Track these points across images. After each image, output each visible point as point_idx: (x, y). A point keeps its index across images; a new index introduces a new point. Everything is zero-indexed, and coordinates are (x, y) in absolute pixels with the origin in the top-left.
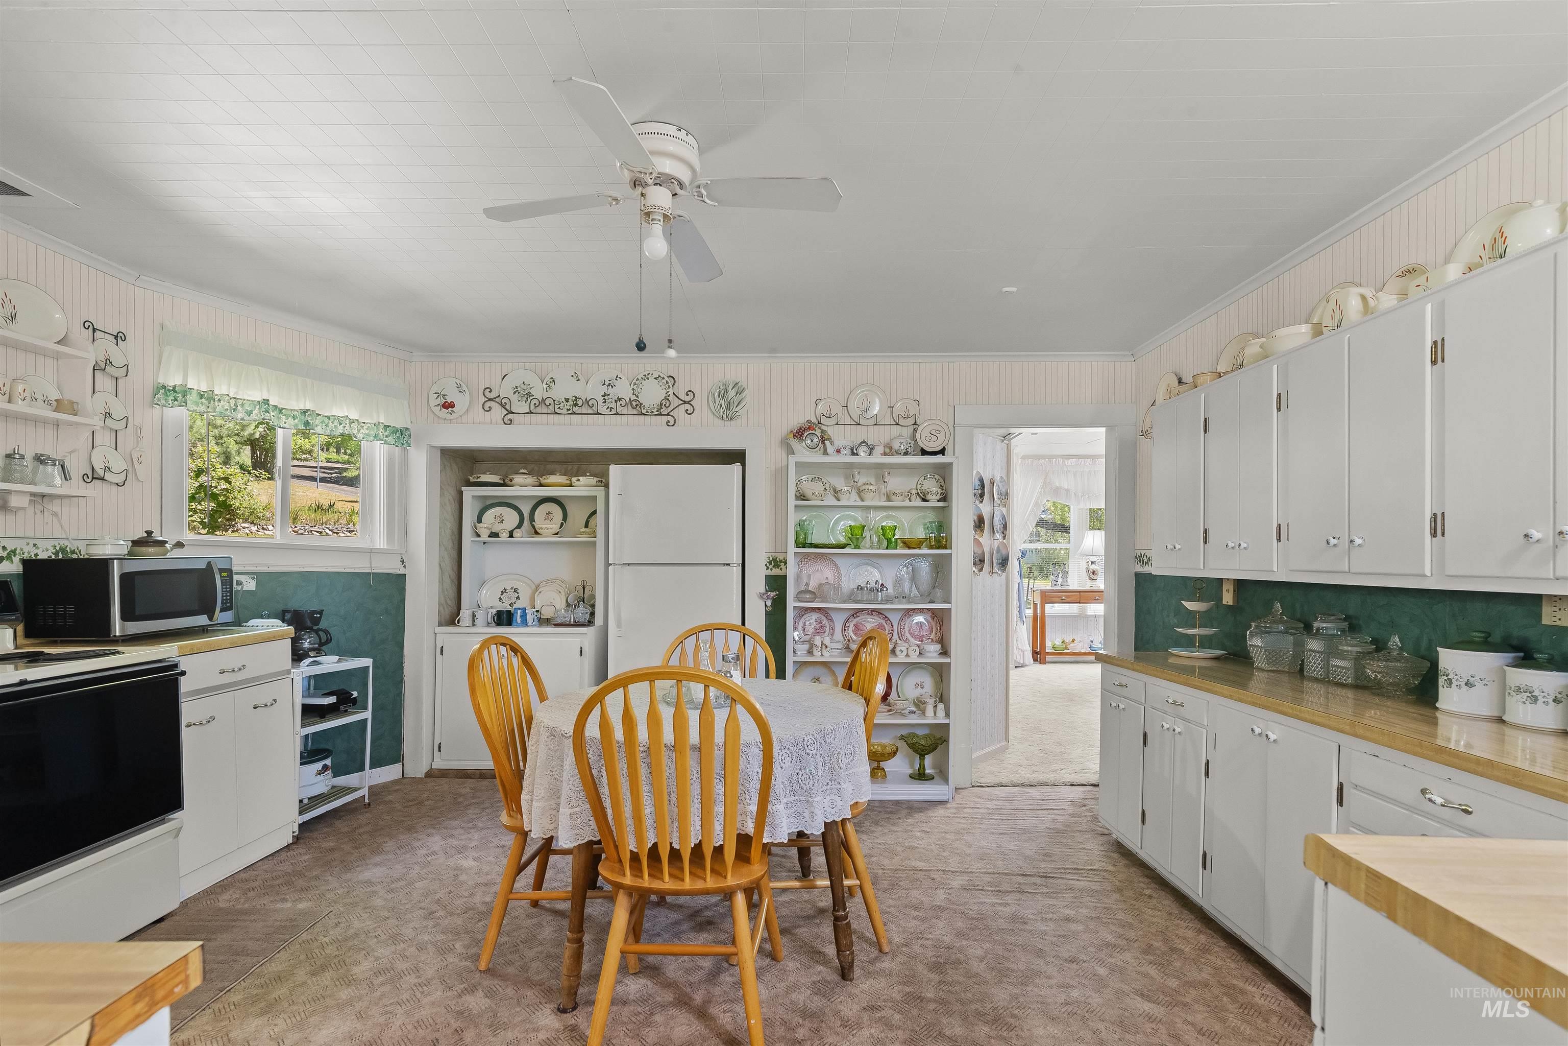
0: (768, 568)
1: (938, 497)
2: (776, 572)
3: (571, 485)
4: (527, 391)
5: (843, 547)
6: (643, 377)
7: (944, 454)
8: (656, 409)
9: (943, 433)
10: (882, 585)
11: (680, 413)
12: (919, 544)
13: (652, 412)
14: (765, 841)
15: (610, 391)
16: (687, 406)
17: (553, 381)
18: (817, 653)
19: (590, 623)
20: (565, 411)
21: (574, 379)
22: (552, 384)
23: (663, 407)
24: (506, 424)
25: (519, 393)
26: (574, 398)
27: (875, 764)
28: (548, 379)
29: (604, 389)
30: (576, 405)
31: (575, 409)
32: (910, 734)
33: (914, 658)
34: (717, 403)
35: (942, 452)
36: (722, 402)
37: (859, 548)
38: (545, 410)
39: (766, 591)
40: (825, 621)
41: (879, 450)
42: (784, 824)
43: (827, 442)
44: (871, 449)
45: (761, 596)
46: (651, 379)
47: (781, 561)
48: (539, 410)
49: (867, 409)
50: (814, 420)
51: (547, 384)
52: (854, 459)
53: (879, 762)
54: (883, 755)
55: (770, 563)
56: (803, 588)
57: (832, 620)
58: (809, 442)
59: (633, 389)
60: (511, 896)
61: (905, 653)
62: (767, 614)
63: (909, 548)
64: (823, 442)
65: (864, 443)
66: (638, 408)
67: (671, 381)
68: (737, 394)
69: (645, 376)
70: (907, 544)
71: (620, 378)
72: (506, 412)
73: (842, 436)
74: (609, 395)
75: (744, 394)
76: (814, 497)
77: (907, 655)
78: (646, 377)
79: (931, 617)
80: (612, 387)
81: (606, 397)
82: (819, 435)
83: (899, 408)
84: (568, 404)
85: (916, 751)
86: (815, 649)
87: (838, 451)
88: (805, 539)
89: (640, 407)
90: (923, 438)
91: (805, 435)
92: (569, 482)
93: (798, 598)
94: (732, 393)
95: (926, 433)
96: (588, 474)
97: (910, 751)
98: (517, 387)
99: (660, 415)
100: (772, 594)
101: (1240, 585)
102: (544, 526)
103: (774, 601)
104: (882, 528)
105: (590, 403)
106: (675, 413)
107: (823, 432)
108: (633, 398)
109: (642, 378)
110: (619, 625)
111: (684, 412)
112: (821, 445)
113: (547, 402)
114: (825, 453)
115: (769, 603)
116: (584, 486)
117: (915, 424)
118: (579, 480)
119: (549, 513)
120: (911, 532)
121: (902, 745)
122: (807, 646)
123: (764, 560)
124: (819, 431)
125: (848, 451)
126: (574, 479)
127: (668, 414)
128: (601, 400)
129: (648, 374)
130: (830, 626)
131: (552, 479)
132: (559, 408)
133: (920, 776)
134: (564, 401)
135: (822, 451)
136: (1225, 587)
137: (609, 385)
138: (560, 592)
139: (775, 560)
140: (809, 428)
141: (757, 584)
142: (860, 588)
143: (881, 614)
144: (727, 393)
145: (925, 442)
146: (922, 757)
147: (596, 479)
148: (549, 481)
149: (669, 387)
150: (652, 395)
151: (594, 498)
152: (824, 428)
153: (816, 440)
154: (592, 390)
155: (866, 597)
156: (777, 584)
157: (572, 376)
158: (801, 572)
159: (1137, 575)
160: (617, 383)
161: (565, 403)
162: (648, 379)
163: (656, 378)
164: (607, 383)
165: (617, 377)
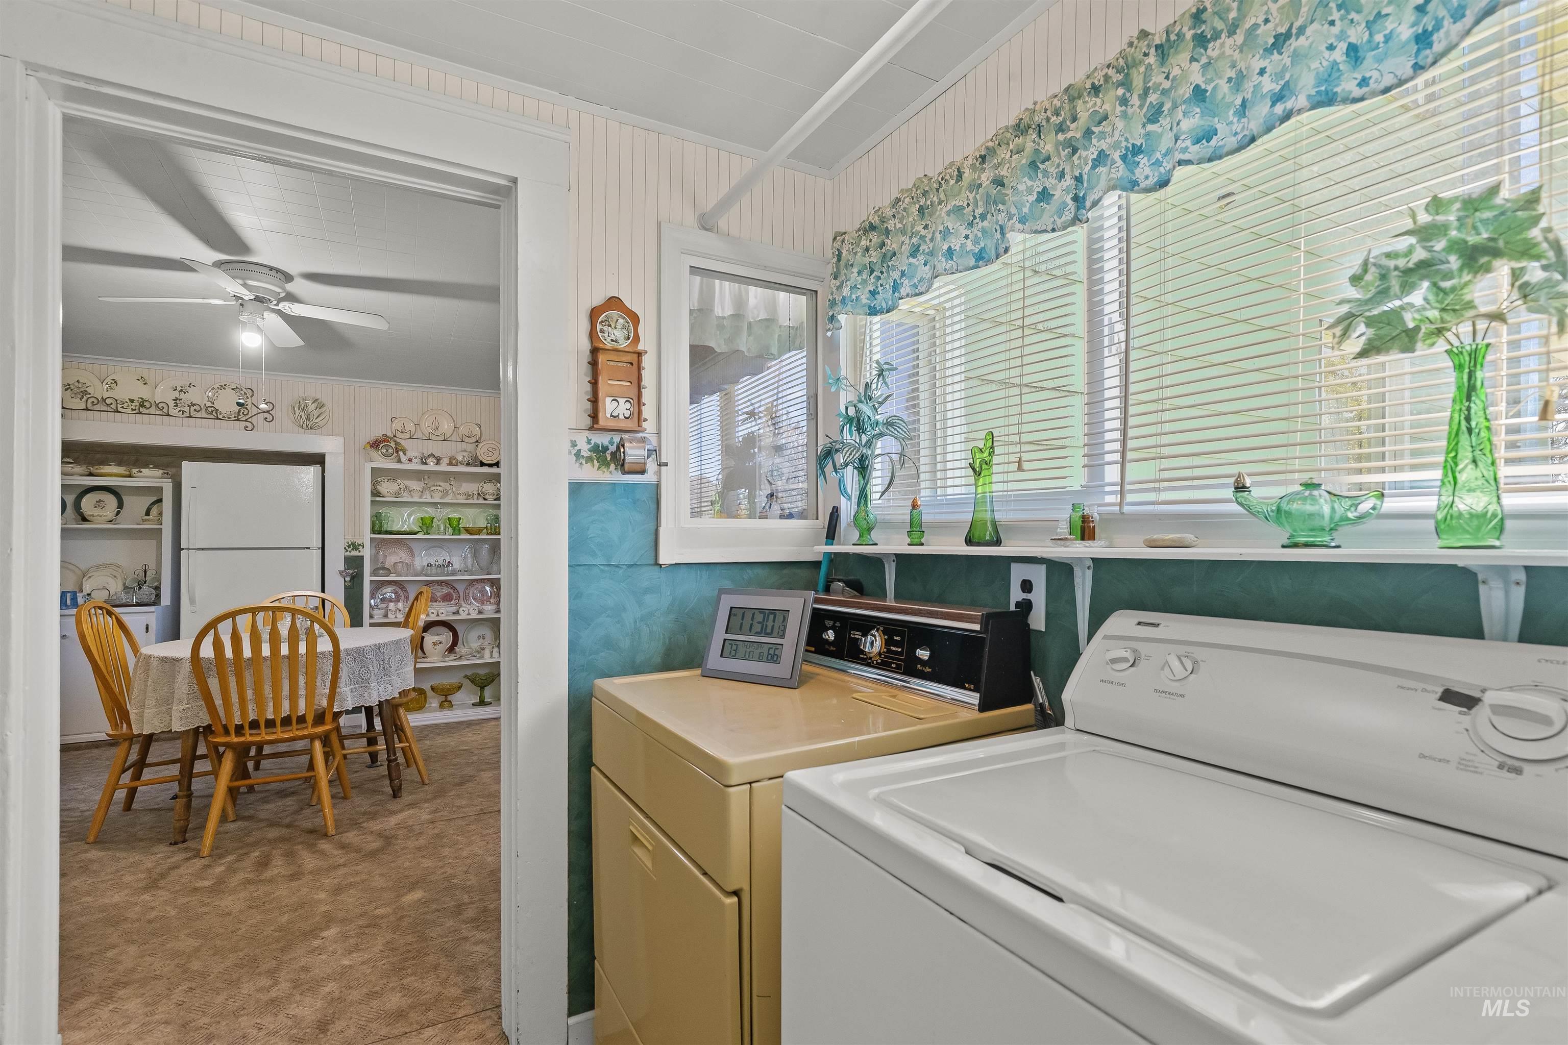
0: (347, 551)
1: (495, 497)
2: (355, 553)
3: (130, 476)
4: (82, 389)
5: (415, 533)
7: (498, 467)
8: (233, 416)
9: (497, 450)
10: (449, 562)
11: (258, 420)
12: (479, 531)
13: (229, 418)
14: (335, 710)
15: (182, 396)
16: (267, 415)
17: (115, 382)
18: (390, 615)
19: (156, 602)
20: (129, 411)
21: (140, 383)
22: (114, 385)
23: (241, 414)
25: (71, 390)
26: (140, 400)
27: (443, 698)
28: (109, 379)
29: (176, 394)
30: (141, 406)
31: (141, 409)
32: (473, 674)
33: (474, 615)
34: (297, 415)
35: (497, 464)
36: (301, 414)
37: (429, 534)
38: (105, 408)
39: (345, 569)
40: (400, 592)
41: (445, 461)
42: (349, 699)
43: (401, 453)
44: (438, 461)
45: (341, 573)
46: (228, 390)
47: (359, 545)
48: (96, 407)
49: (437, 429)
50: (390, 434)
51: (107, 384)
52: (424, 467)
53: (446, 696)
54: (449, 690)
55: (349, 547)
56: (380, 565)
57: (406, 591)
58: (385, 451)
59: (208, 397)
60: (116, 787)
61: (467, 612)
62: (346, 588)
63: (471, 534)
64: (397, 452)
65: (432, 455)
66: (213, 413)
67: (249, 393)
68: (316, 408)
69: (221, 386)
70: (468, 531)
71: (194, 386)
73: (414, 449)
74: (181, 399)
75: (323, 409)
76: (389, 494)
77: (469, 614)
78: (223, 387)
80: (185, 393)
81: (178, 402)
82: (394, 446)
83: (463, 430)
84: (133, 404)
85: (476, 685)
86: (389, 612)
87: (410, 460)
88: (381, 527)
89: (216, 413)
90: (482, 453)
91: (381, 445)
92: (128, 473)
93: (374, 573)
94: (311, 407)
95: (484, 449)
96: (151, 466)
97: (473, 685)
98: (69, 385)
99: (238, 420)
100: (351, 571)
102: (96, 514)
103: (353, 578)
104: (449, 519)
105: (160, 406)
106: (254, 420)
107: (397, 443)
108: (209, 404)
109: (218, 388)
110: (192, 601)
111: (263, 419)
112: (395, 454)
113: (108, 401)
114: (399, 461)
115: (348, 579)
116: (149, 477)
117: (477, 441)
118: (141, 472)
119: (100, 501)
120: (474, 523)
121: (467, 682)
122: (383, 611)
123: (342, 544)
124: (394, 443)
125: (418, 461)
126: (135, 471)
127: (246, 420)
128: (172, 404)
129: (225, 385)
130: (404, 595)
131: (107, 469)
132: (122, 407)
133: (482, 703)
134: (128, 401)
135: (396, 459)
137: (181, 391)
138: (115, 577)
139: (353, 544)
140: (385, 441)
141: (336, 563)
142: (430, 565)
144: (305, 406)
145: (485, 457)
146: (482, 688)
147: (161, 471)
148: (102, 471)
149: (247, 398)
150: (227, 403)
151: (160, 489)
152: (398, 440)
153: (390, 451)
154: (163, 394)
155: (434, 571)
156: (354, 564)
157: (138, 379)
158: (378, 553)
160: (191, 390)
161: (130, 403)
162: (224, 389)
163: (233, 389)
164: (179, 389)
165: (190, 384)
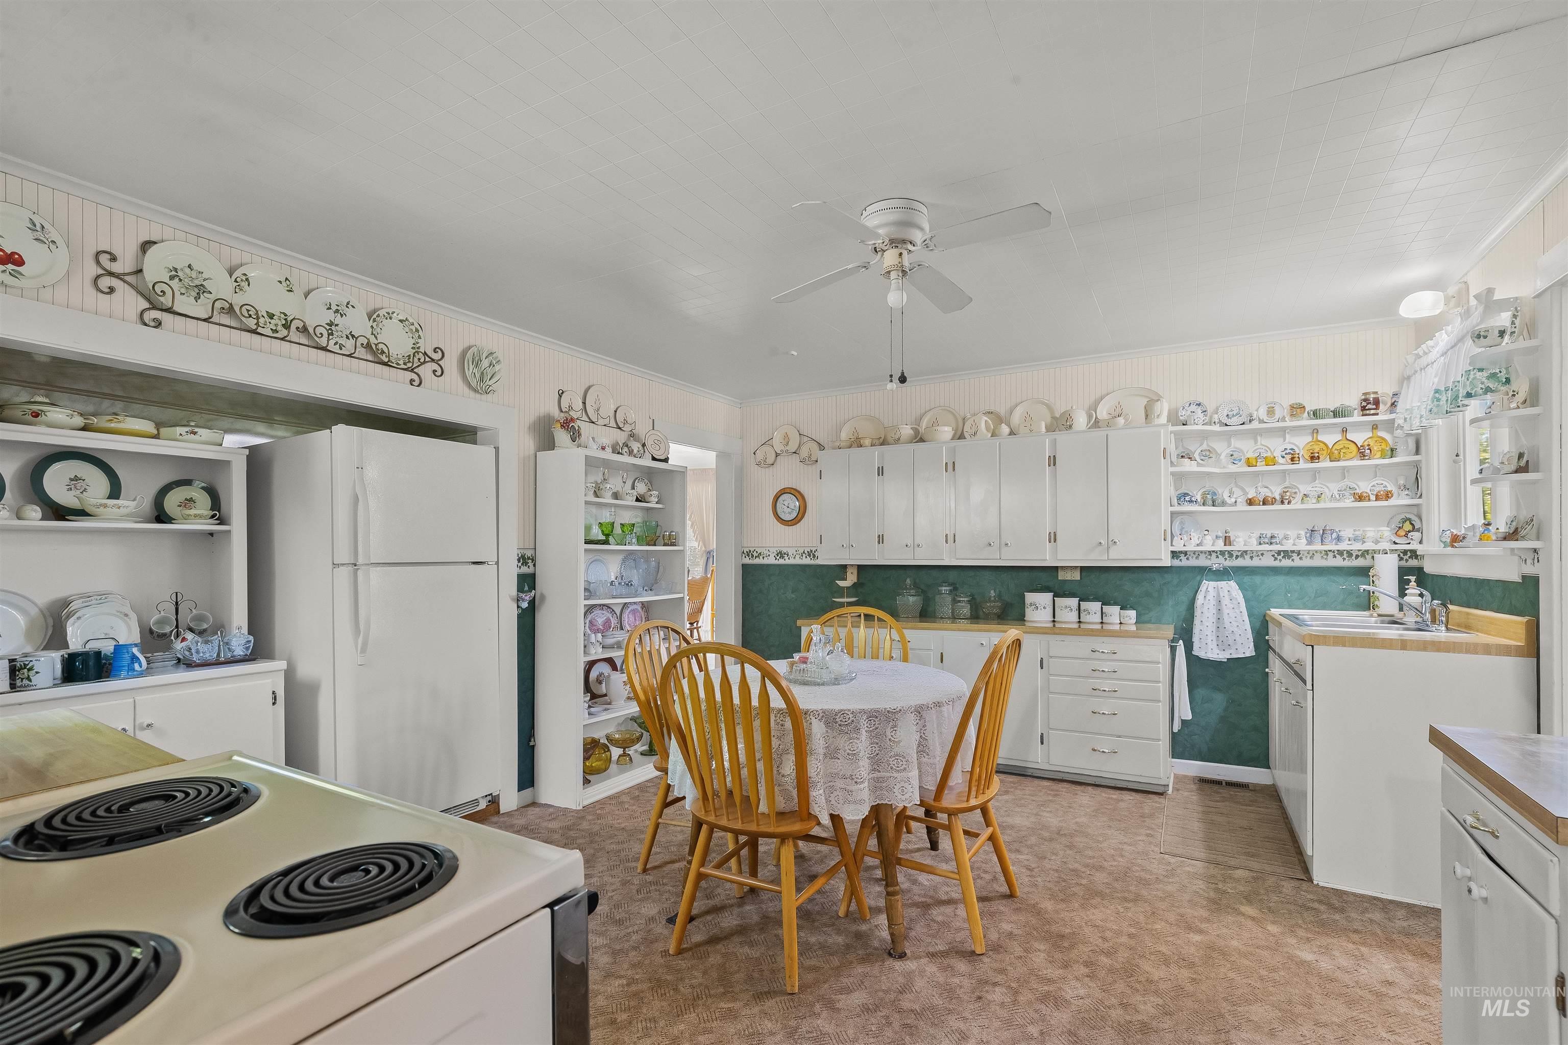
2: (525, 570)
4: (197, 282)
6: (386, 315)
8: (400, 361)
11: (426, 371)
13: (398, 364)
15: (338, 320)
16: (435, 366)
17: (247, 279)
20: (268, 332)
21: (283, 288)
22: (244, 284)
23: (411, 360)
24: (146, 325)
25: (180, 280)
26: (282, 316)
28: (237, 274)
29: (330, 316)
30: (284, 327)
31: (284, 332)
34: (469, 370)
35: (666, 460)
36: (475, 371)
38: (233, 322)
46: (396, 320)
47: (529, 558)
48: (220, 318)
51: (236, 281)
55: (521, 560)
58: (572, 433)
59: (372, 327)
64: (578, 436)
66: (378, 354)
68: (490, 365)
69: (388, 313)
71: (353, 307)
72: (147, 305)
74: (337, 325)
75: (499, 368)
78: (390, 316)
79: (641, 607)
80: (342, 316)
81: (333, 328)
82: (577, 428)
84: (272, 321)
87: (604, 448)
89: (381, 354)
90: (649, 446)
91: (570, 426)
92: (154, 431)
94: (485, 363)
98: (176, 270)
99: (404, 369)
101: (861, 568)
105: (314, 330)
106: (419, 370)
108: (372, 339)
109: (384, 316)
111: (431, 372)
112: (578, 439)
113: (237, 311)
119: (77, 479)
123: (514, 556)
124: (577, 424)
127: (413, 371)
128: (325, 330)
129: (393, 313)
132: (257, 323)
134: (265, 315)
136: (849, 571)
137: (337, 311)
139: (523, 557)
140: (572, 420)
141: (510, 584)
143: (610, 608)
144: (481, 361)
149: (419, 337)
150: (397, 341)
153: (575, 434)
154: (314, 313)
157: (280, 282)
159: (745, 567)
160: (348, 312)
161: (268, 320)
162: (391, 318)
163: (401, 321)
164: (334, 308)
165: (348, 303)
